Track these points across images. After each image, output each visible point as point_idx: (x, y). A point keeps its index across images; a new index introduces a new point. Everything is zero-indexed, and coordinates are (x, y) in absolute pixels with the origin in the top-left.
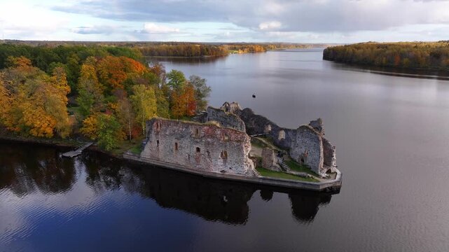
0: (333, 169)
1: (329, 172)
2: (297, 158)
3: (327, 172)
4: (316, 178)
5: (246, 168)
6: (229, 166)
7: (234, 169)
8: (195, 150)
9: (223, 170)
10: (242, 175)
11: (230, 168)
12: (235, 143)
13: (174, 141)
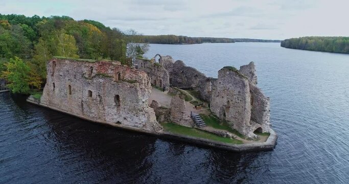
0: (266, 128)
1: (258, 131)
2: (217, 112)
3: (256, 132)
4: (239, 138)
5: (143, 119)
6: (124, 116)
7: (129, 119)
8: (87, 93)
9: (118, 120)
10: (139, 128)
11: (125, 118)
12: (129, 85)
13: (68, 83)
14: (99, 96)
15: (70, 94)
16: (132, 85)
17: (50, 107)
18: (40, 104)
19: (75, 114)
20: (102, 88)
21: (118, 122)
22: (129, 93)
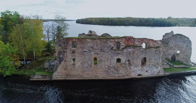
8: (115, 61)
9: (140, 73)
10: (155, 75)
11: (147, 71)
12: (154, 50)
13: (94, 56)
14: (129, 61)
15: (96, 64)
16: (158, 49)
17: (67, 79)
18: (53, 79)
19: (101, 78)
20: (131, 55)
21: (140, 75)
22: (154, 55)
